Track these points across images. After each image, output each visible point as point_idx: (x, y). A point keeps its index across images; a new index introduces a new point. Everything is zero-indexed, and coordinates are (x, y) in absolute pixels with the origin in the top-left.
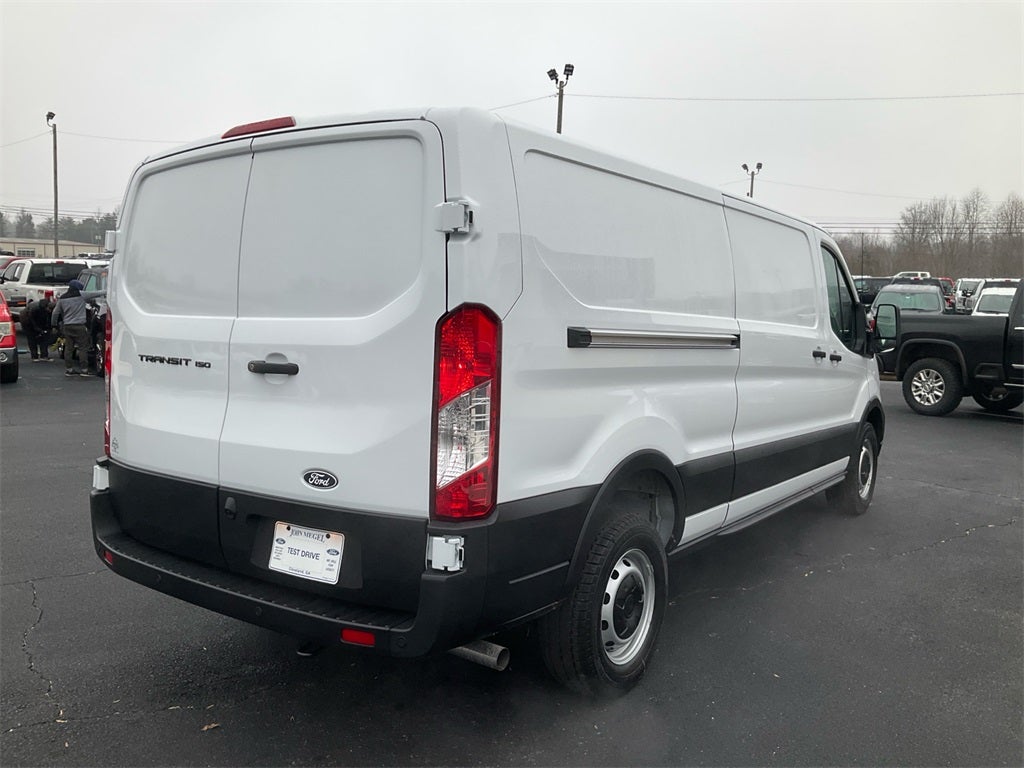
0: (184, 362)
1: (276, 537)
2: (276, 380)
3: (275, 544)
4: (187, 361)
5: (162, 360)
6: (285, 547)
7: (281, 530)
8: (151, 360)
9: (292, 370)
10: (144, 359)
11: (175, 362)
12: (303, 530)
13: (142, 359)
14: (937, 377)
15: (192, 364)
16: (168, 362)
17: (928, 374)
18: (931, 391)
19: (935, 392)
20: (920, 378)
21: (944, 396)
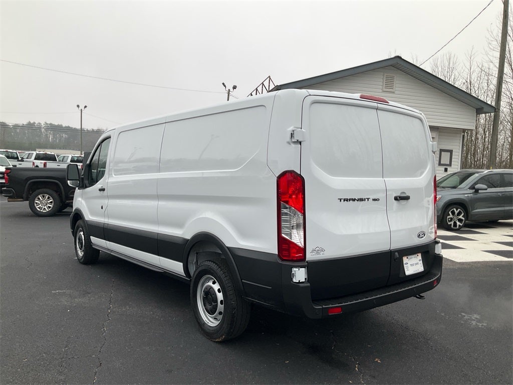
0: (366, 200)
1: (404, 263)
2: (403, 202)
3: (405, 266)
4: (368, 199)
5: (354, 200)
6: (409, 265)
7: (405, 260)
8: (347, 201)
9: (407, 198)
10: (342, 200)
11: (361, 200)
12: (413, 256)
13: (341, 201)
14: (49, 198)
15: (370, 200)
16: (358, 201)
17: (44, 197)
18: (47, 205)
19: (48, 205)
20: (39, 199)
21: (53, 207)
